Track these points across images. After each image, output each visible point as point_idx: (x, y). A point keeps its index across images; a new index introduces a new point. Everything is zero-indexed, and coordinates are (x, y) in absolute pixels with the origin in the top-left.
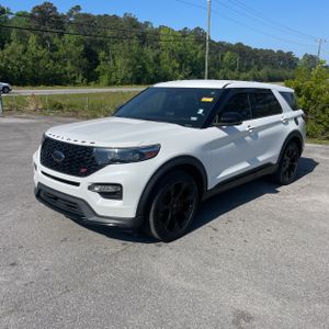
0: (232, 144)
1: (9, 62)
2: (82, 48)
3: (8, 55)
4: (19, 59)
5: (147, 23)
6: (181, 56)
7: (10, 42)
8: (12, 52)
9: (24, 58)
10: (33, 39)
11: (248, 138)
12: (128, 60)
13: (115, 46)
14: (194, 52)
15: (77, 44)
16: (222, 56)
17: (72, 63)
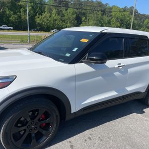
0: (101, 77)
1: (43, 21)
2: (75, 16)
3: (44, 18)
4: (48, 20)
5: (107, 4)
6: (121, 20)
7: (45, 12)
8: (45, 17)
9: (50, 19)
10: (54, 11)
11: (117, 74)
12: (95, 22)
13: (90, 15)
14: (129, 18)
15: (73, 14)
16: (144, 21)
17: (70, 23)
